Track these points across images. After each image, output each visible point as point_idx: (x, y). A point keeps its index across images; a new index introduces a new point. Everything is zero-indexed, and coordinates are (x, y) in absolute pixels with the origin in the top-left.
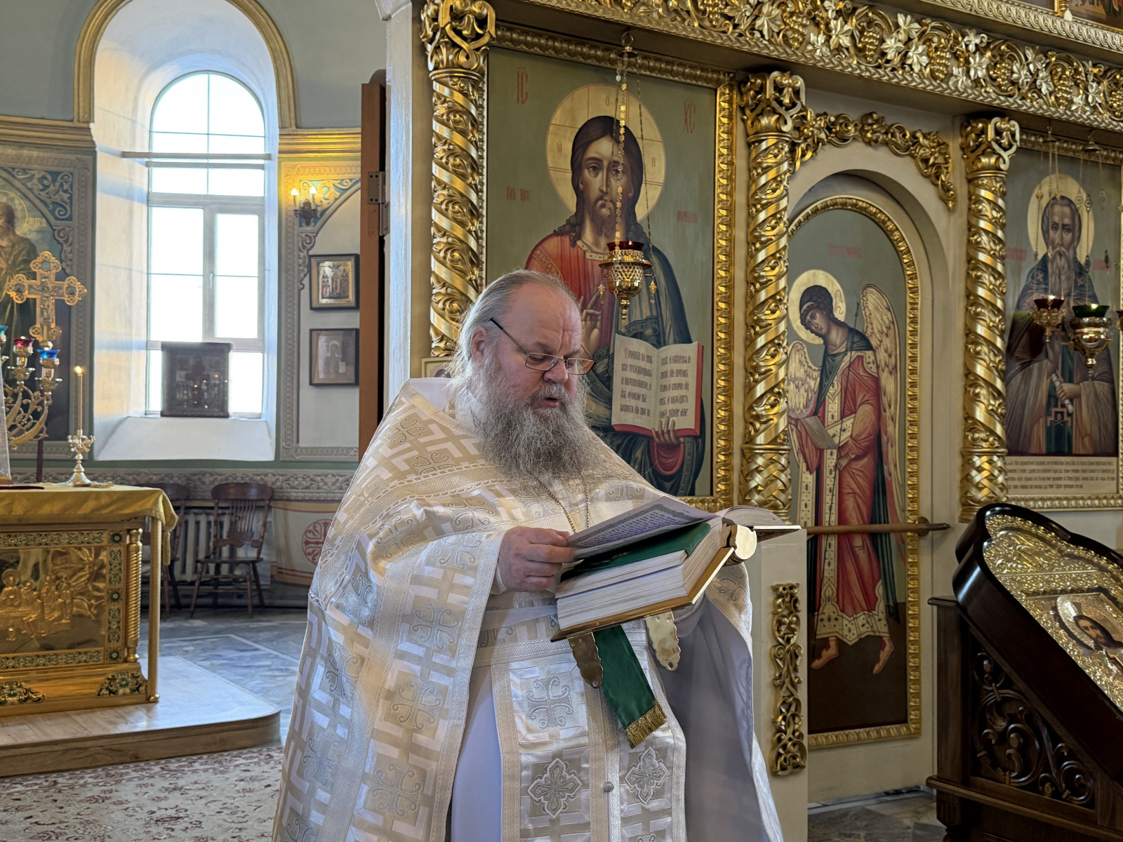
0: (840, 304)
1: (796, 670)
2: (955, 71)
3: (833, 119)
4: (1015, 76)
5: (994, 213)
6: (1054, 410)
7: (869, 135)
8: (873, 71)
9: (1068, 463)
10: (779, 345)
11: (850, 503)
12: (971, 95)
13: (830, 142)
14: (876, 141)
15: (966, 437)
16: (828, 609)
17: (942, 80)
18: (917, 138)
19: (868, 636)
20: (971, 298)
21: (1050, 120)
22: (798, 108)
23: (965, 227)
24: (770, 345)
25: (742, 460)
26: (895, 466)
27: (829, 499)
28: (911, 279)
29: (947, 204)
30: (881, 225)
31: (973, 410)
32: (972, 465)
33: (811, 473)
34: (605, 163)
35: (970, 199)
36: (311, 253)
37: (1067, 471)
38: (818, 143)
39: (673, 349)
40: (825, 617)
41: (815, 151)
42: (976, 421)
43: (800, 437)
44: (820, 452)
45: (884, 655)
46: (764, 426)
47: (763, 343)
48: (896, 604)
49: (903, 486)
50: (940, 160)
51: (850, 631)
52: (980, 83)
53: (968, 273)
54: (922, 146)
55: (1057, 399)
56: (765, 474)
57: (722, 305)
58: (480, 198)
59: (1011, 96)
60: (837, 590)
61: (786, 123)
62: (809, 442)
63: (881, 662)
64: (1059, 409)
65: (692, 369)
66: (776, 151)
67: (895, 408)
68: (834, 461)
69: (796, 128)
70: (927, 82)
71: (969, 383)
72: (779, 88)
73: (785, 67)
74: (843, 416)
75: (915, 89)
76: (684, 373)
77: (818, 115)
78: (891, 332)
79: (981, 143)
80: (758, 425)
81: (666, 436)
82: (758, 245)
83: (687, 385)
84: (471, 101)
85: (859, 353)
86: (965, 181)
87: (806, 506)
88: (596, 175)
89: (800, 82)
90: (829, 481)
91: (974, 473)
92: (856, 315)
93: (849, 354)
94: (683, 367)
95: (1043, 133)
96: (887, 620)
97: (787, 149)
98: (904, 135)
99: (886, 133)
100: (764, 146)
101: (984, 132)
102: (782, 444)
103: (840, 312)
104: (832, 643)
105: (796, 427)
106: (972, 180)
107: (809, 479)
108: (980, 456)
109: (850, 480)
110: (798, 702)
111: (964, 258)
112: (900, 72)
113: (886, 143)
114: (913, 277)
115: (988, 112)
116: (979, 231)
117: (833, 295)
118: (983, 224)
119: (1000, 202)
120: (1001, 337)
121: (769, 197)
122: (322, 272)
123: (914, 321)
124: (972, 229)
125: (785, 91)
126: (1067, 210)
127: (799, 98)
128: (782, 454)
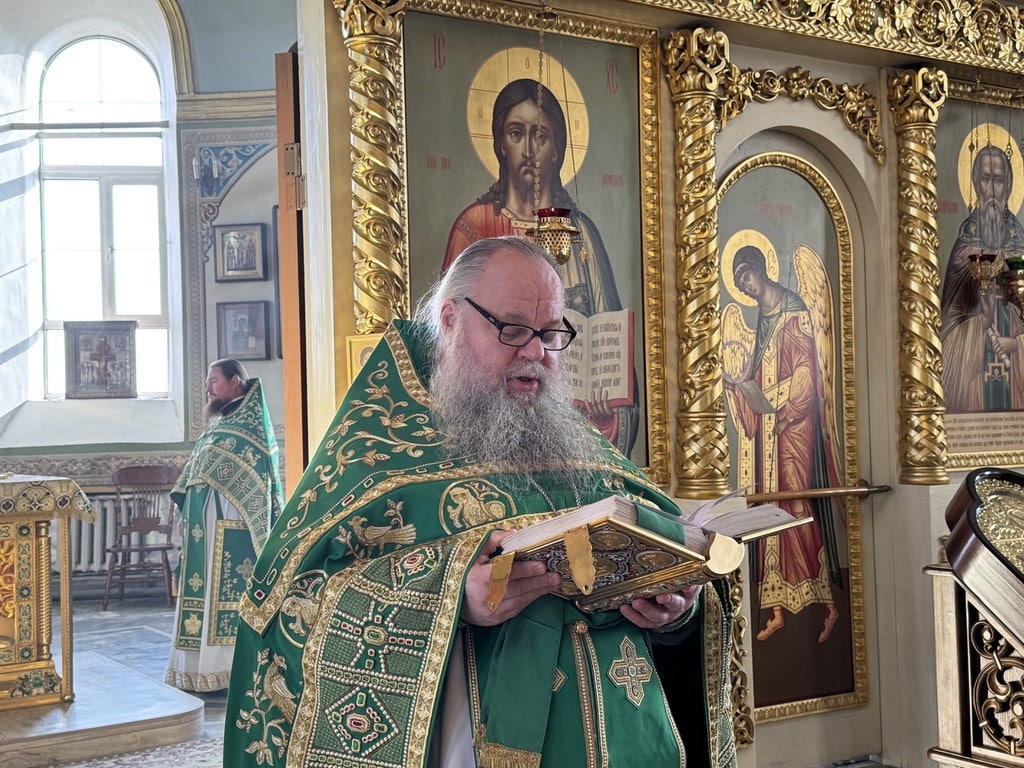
0: (773, 265)
1: (740, 642)
2: (881, 23)
3: (758, 75)
4: (941, 25)
5: (925, 166)
6: (991, 365)
7: (794, 91)
8: (797, 25)
9: (1007, 419)
10: (712, 309)
11: (790, 468)
12: (899, 46)
13: (755, 99)
14: (802, 96)
15: (903, 396)
16: (773, 578)
17: (868, 32)
18: (843, 92)
19: (811, 605)
20: (903, 253)
21: (978, 69)
22: (723, 64)
23: (895, 181)
24: (702, 310)
25: (677, 429)
26: (834, 428)
27: (770, 465)
28: (843, 236)
29: (876, 159)
30: (811, 181)
31: (909, 369)
32: (911, 426)
33: (750, 439)
34: (528, 128)
35: (899, 152)
36: (214, 223)
37: (1006, 427)
38: (744, 100)
39: (603, 317)
40: (769, 586)
41: (740, 109)
42: (913, 380)
43: (737, 402)
44: (759, 417)
45: (829, 623)
46: (699, 393)
47: (695, 309)
48: (839, 570)
49: (841, 449)
50: (868, 114)
51: (794, 599)
52: (906, 32)
53: (900, 229)
54: (849, 100)
55: (993, 353)
56: (702, 442)
57: (652, 270)
58: (400, 168)
59: (937, 46)
60: (780, 558)
61: (711, 81)
62: (747, 406)
63: (826, 630)
64: (997, 364)
65: (623, 336)
66: (702, 110)
67: (832, 369)
68: (772, 426)
69: (721, 86)
70: (853, 35)
71: (905, 341)
72: (703, 46)
73: (709, 24)
74: (780, 379)
75: (841, 42)
76: (615, 342)
77: (743, 72)
78: (824, 291)
79: (908, 96)
80: (693, 392)
81: (599, 406)
82: (686, 208)
83: (619, 353)
84: (389, 68)
85: (794, 314)
86: (893, 134)
87: (746, 473)
88: (519, 141)
89: (724, 40)
90: (769, 446)
91: (913, 433)
92: (790, 275)
93: (783, 314)
94: (615, 335)
95: (971, 81)
96: (830, 586)
97: (712, 108)
98: (831, 90)
99: (812, 88)
100: (689, 105)
101: (911, 82)
102: (719, 411)
103: (773, 274)
104: (777, 614)
105: (734, 392)
106: (901, 134)
107: (748, 445)
108: (918, 416)
109: (789, 445)
110: (743, 675)
111: (895, 212)
112: (825, 24)
113: (812, 98)
114: (844, 234)
115: (915, 63)
116: (910, 184)
117: (766, 256)
118: (913, 178)
119: (931, 155)
120: (936, 293)
121: (697, 157)
122: (227, 243)
123: (847, 279)
124: (902, 183)
125: (709, 48)
126: (997, 160)
127: (723, 56)
128: (719, 422)
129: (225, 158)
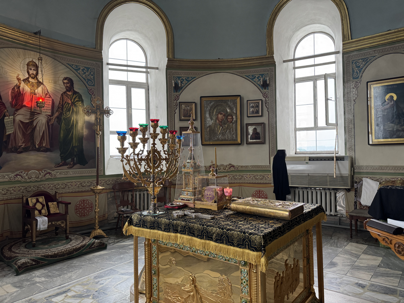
36: (178, 101)
122: (183, 108)
129: (182, 80)
